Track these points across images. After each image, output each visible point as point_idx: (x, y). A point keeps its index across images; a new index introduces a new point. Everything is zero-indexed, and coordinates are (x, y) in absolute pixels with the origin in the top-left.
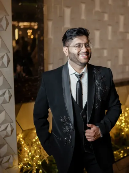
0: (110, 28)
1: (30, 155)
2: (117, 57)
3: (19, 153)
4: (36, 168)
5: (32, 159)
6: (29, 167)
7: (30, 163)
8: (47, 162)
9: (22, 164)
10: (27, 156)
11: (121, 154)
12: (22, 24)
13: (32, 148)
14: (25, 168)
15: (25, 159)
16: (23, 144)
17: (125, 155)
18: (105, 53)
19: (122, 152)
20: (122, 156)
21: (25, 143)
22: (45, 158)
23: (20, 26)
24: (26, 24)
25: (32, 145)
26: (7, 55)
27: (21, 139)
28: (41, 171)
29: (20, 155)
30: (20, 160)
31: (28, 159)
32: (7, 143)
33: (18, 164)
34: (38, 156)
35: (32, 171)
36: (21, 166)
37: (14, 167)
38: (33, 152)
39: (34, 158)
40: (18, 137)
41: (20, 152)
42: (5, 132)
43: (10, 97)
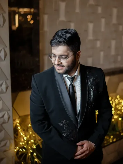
0: (103, 20)
1: (26, 139)
2: (109, 47)
3: (15, 138)
4: (31, 151)
5: (27, 143)
6: (24, 150)
7: (25, 147)
8: (41, 146)
9: (18, 148)
10: (23, 140)
11: (110, 139)
12: (23, 10)
13: (27, 133)
14: (21, 151)
15: (21, 144)
16: (20, 129)
17: (115, 140)
18: (98, 44)
19: (112, 137)
20: (111, 141)
21: (21, 128)
22: (39, 142)
23: (21, 12)
24: (26, 10)
25: (27, 130)
26: (4, 50)
27: (18, 124)
28: (35, 154)
29: (16, 140)
30: (16, 144)
31: (23, 143)
32: (4, 129)
33: (14, 148)
34: (32, 141)
35: (26, 155)
36: (17, 149)
37: (11, 150)
38: (28, 137)
39: (30, 142)
40: (15, 123)
41: (16, 136)
42: (2, 119)
43: (7, 88)
